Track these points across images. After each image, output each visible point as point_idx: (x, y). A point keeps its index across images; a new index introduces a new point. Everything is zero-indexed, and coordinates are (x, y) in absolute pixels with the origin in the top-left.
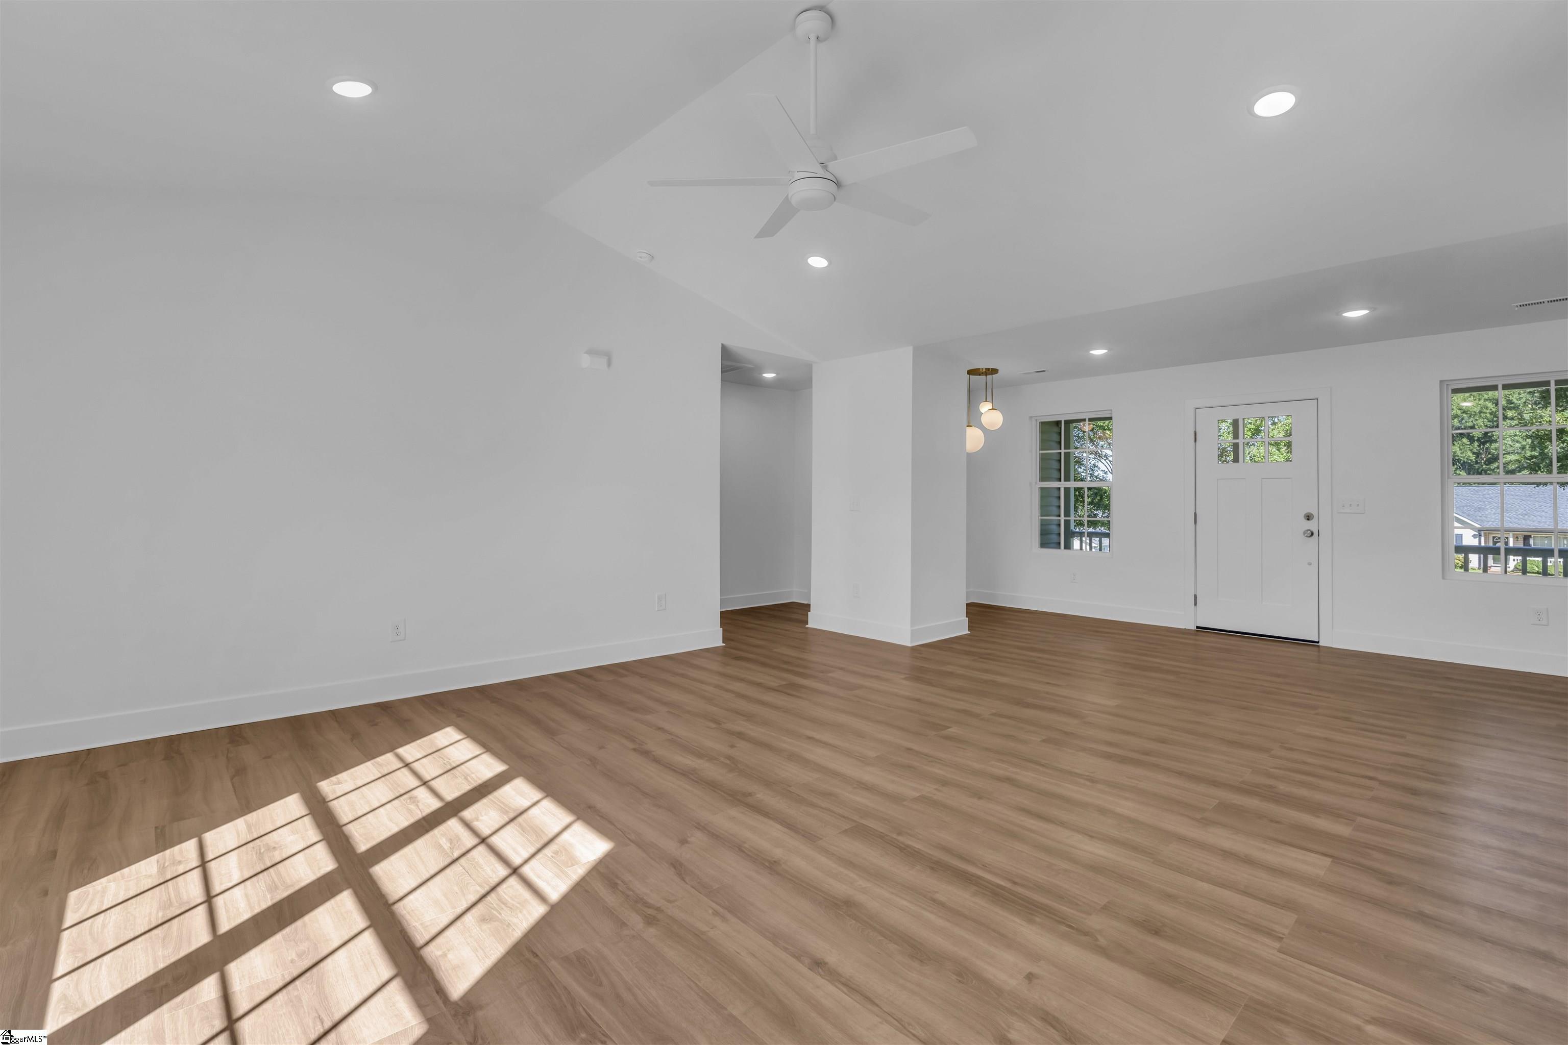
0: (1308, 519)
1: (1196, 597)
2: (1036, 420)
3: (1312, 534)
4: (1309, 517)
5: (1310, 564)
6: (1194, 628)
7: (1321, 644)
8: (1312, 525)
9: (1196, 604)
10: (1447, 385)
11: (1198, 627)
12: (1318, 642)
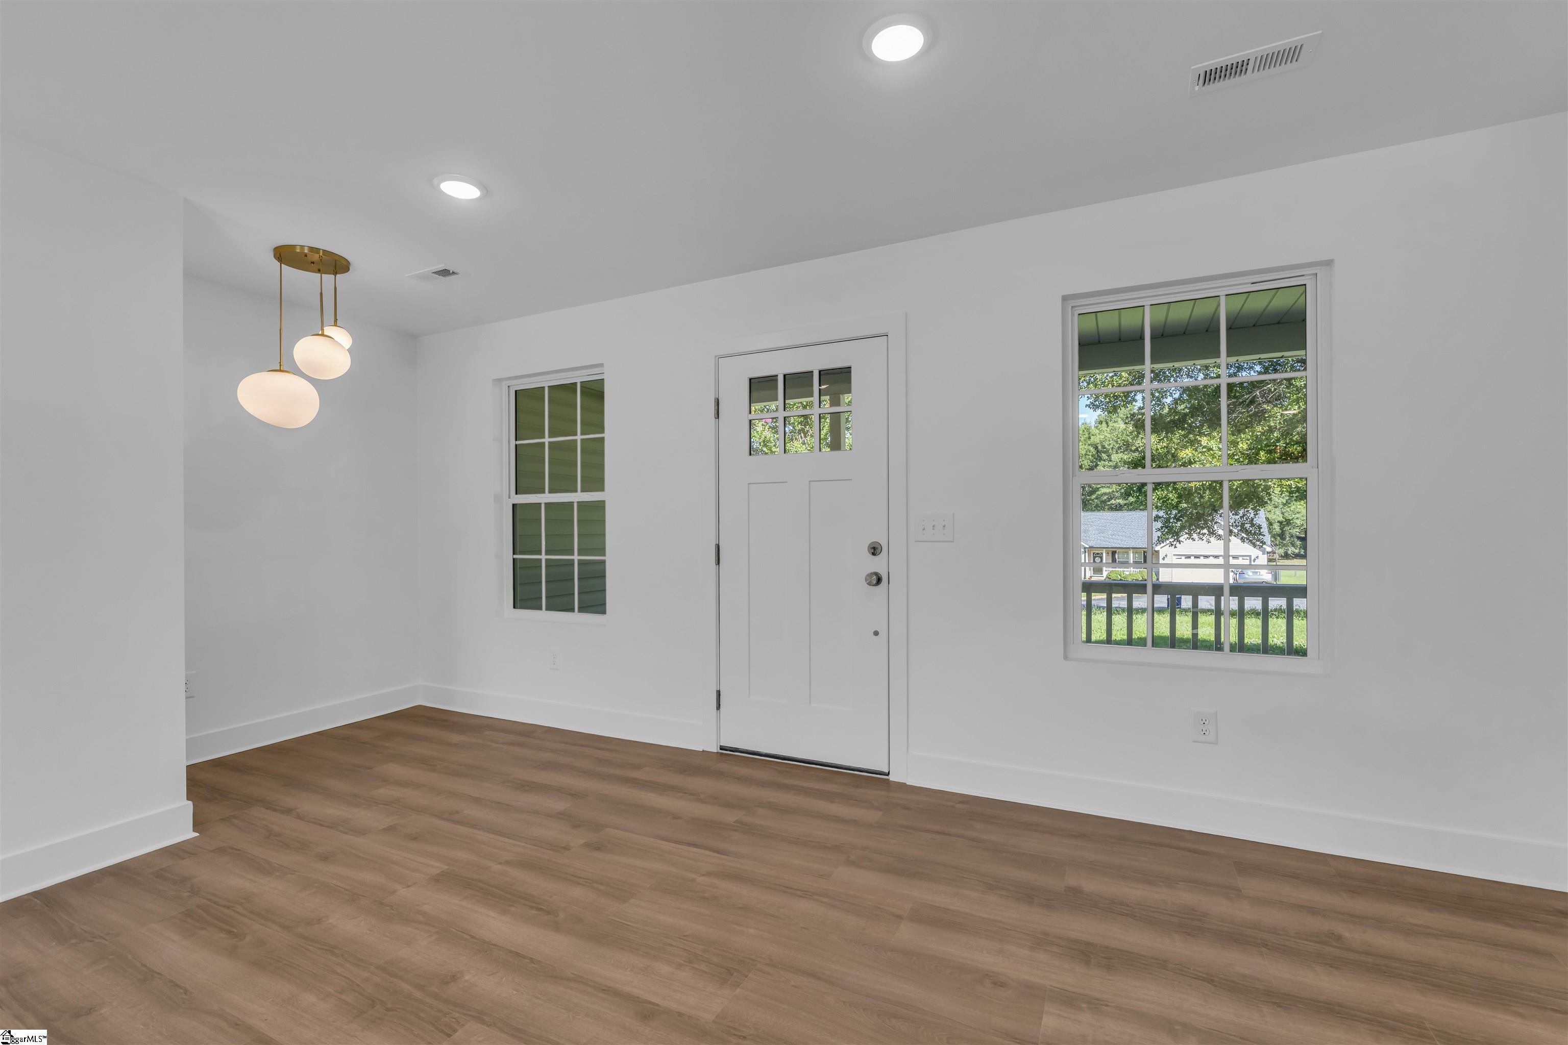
0: (874, 554)
1: (719, 693)
2: (509, 386)
3: (879, 580)
4: (875, 550)
5: (876, 633)
6: (714, 749)
7: (892, 778)
8: (877, 564)
9: (718, 707)
10: (1072, 307)
11: (722, 748)
12: (888, 774)
